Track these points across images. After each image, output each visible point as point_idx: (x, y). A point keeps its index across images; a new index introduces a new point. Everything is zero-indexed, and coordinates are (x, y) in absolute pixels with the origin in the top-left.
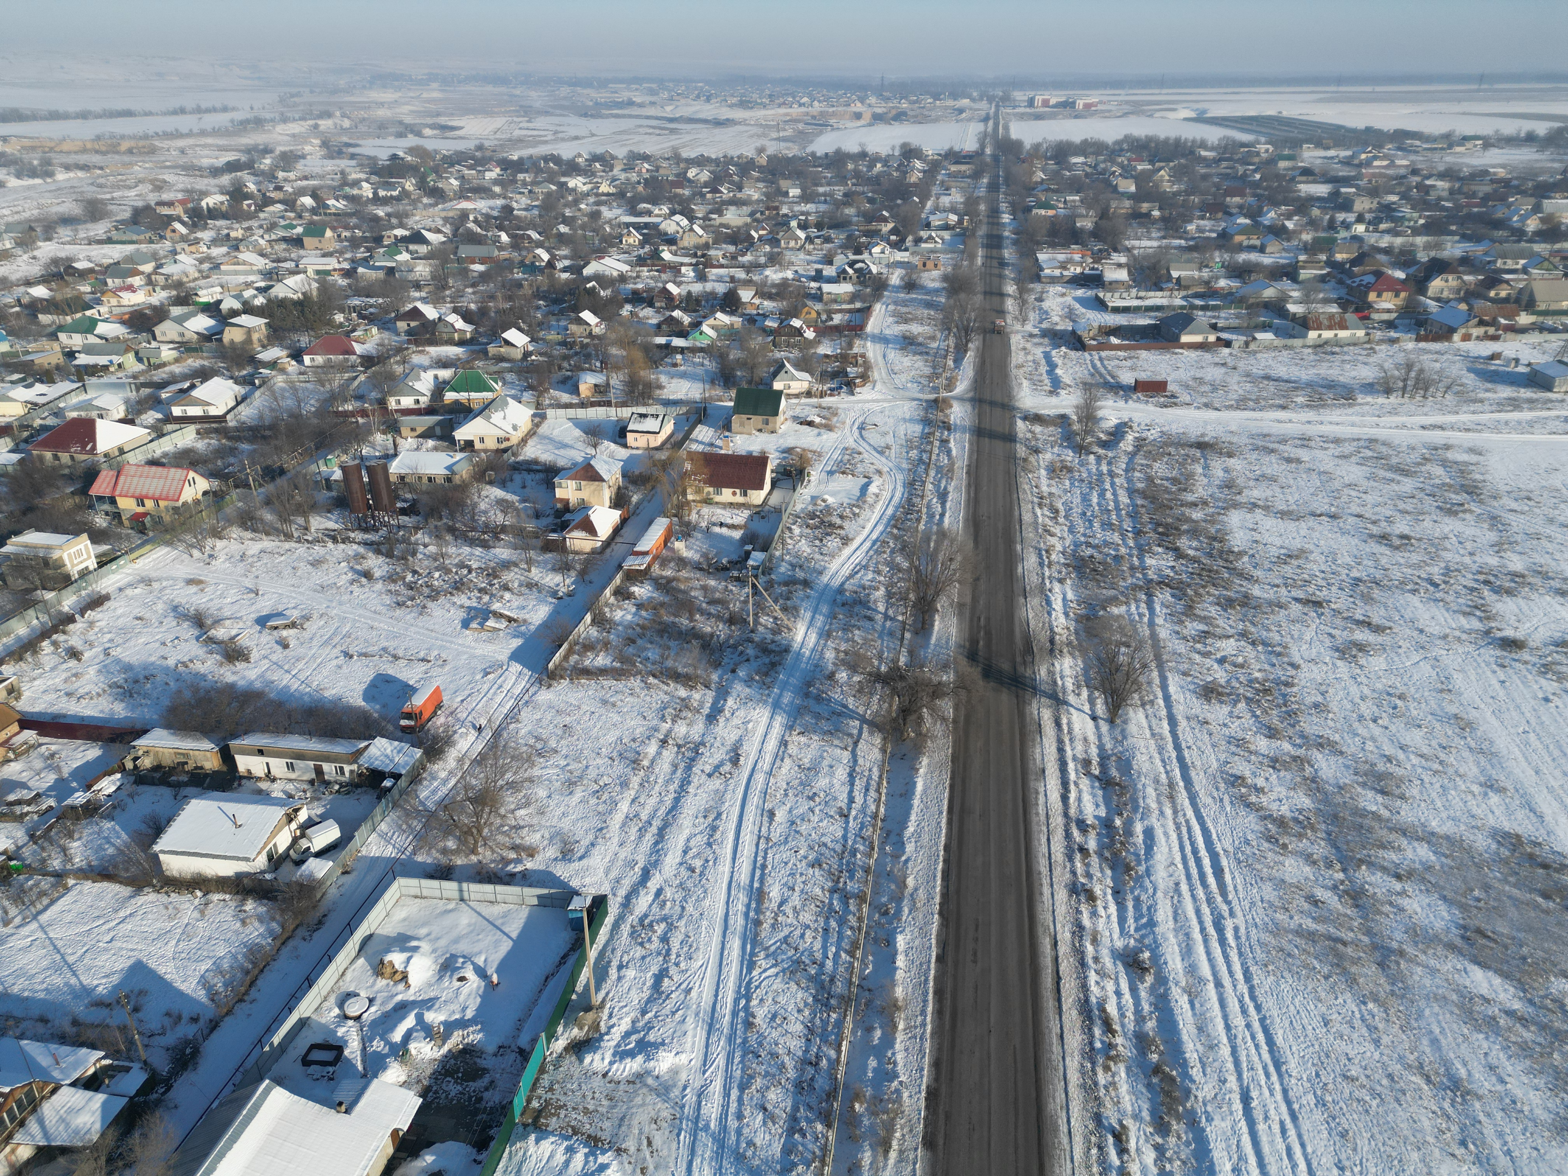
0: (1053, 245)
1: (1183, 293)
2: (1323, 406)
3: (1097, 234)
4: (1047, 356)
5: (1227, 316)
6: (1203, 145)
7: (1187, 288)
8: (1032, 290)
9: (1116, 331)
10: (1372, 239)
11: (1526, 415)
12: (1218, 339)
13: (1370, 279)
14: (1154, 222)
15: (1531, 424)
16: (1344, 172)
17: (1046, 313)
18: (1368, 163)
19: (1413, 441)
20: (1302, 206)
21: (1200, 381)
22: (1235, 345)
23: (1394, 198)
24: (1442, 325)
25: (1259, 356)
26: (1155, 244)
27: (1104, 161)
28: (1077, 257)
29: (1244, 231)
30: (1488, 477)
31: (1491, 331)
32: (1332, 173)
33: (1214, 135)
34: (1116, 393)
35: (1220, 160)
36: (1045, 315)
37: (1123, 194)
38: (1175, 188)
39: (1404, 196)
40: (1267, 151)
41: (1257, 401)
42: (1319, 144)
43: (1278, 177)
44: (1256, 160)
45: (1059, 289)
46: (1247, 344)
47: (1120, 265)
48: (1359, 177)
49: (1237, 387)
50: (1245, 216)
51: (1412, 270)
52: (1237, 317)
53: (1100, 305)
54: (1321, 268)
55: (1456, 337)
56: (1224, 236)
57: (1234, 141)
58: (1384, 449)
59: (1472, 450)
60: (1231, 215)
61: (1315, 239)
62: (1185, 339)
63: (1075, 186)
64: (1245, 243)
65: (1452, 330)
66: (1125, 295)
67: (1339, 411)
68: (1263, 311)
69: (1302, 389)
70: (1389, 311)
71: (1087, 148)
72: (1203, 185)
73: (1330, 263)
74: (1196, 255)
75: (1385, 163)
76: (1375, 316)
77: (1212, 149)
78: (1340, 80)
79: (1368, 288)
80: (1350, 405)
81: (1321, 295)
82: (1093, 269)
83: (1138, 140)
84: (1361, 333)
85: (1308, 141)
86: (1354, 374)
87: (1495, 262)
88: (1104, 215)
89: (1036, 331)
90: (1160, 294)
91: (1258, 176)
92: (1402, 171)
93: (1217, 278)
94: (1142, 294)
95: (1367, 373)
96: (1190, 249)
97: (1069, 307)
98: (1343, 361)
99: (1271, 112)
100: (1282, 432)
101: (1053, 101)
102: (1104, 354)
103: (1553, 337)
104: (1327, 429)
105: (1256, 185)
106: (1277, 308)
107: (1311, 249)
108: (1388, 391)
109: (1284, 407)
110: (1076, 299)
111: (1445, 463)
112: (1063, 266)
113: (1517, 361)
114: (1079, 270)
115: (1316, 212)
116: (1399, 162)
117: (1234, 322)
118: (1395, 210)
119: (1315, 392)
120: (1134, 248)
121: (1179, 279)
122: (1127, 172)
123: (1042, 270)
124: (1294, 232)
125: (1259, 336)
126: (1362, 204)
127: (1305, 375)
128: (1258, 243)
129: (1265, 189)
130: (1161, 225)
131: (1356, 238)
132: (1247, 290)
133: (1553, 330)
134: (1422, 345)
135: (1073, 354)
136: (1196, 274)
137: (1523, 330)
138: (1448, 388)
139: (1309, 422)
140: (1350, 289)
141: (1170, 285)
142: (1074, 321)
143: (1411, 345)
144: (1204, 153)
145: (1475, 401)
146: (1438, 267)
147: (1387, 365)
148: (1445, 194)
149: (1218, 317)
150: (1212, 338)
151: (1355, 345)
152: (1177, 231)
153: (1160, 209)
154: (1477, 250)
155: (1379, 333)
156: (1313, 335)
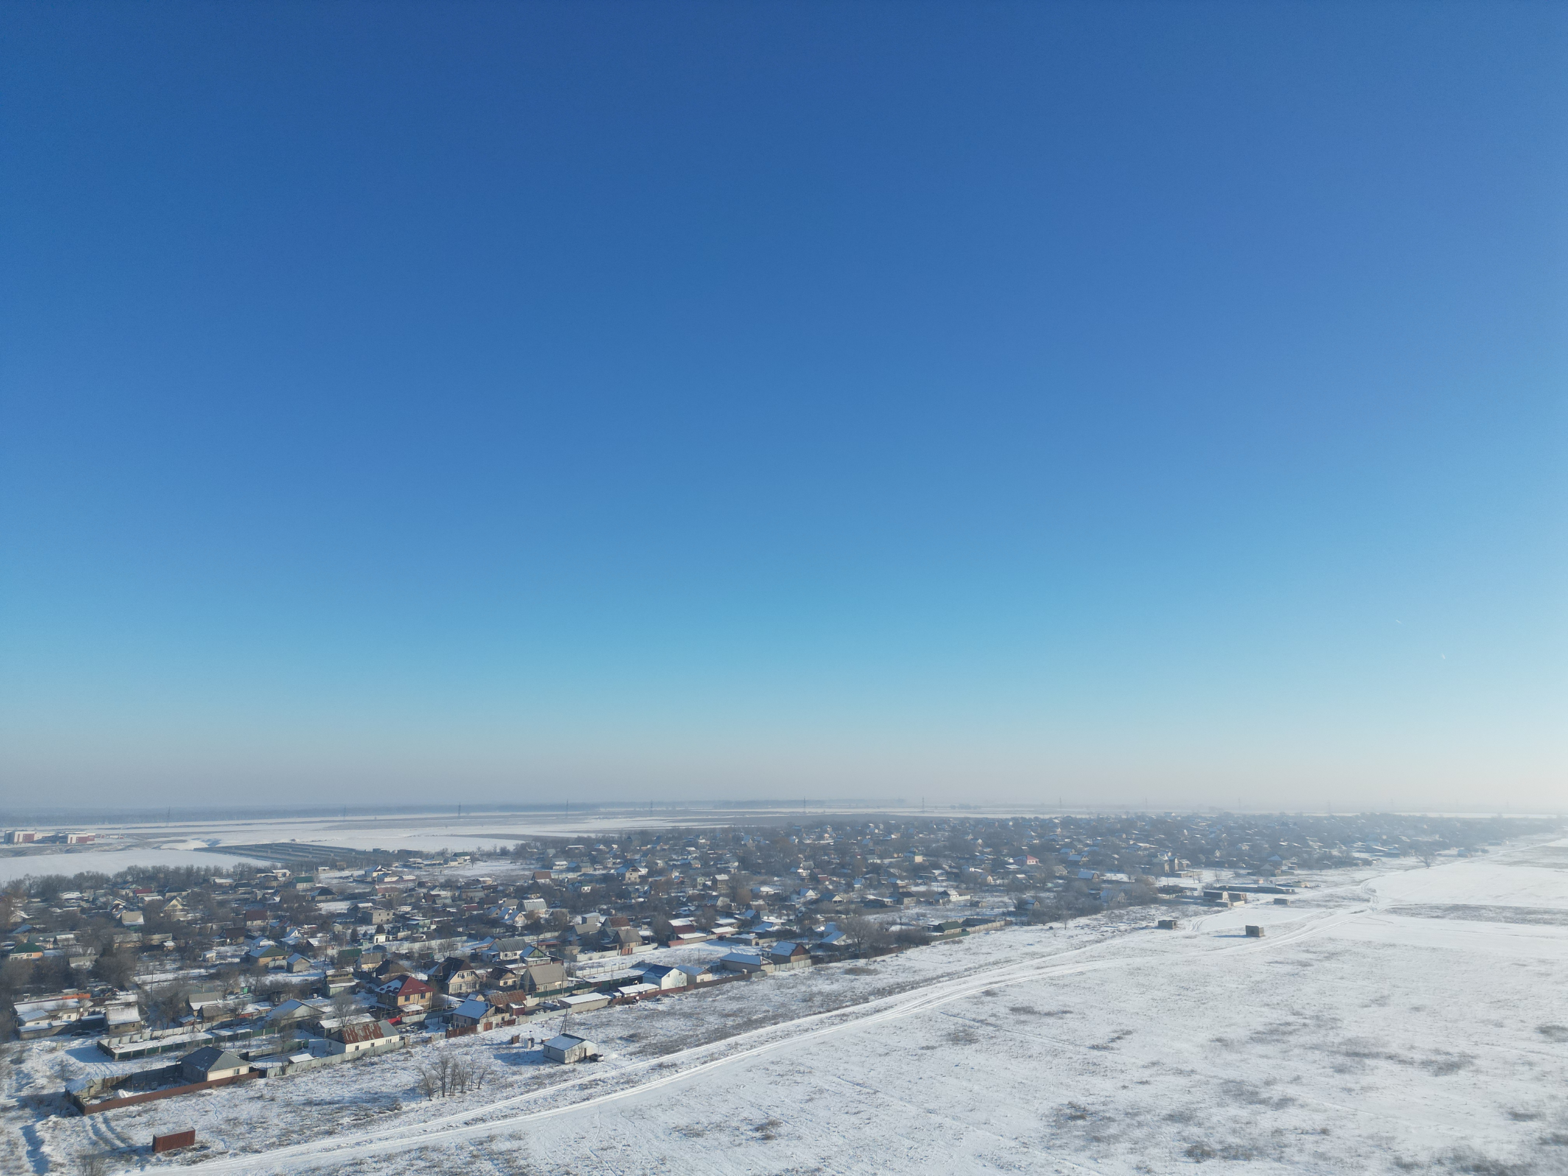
0: (38, 993)
1: (207, 1025)
2: (370, 1123)
3: (97, 973)
4: (29, 1134)
5: (258, 1044)
6: (218, 873)
7: (211, 1019)
8: (7, 1051)
9: (126, 1082)
10: (393, 947)
11: (549, 1090)
12: (252, 1070)
13: (397, 984)
14: (169, 952)
15: (554, 1097)
16: (360, 889)
17: (28, 1076)
18: (380, 880)
19: (459, 1141)
20: (325, 923)
21: (234, 1122)
22: (271, 1073)
23: (407, 909)
24: (466, 1018)
25: (297, 1080)
26: (170, 976)
27: (105, 895)
28: (72, 1002)
29: (269, 952)
30: (531, 1161)
31: (507, 1016)
32: (349, 891)
33: (228, 863)
34: (128, 1161)
35: (237, 886)
36: (26, 1078)
37: (129, 927)
38: (190, 916)
39: (416, 906)
40: (284, 875)
41: (301, 1132)
42: (334, 866)
43: (298, 898)
44: (274, 884)
45: (47, 1043)
46: (283, 1070)
47: (128, 1005)
48: (374, 892)
49: (277, 1120)
50: (269, 938)
51: (432, 971)
52: (270, 1042)
53: (106, 1054)
54: (350, 980)
55: (480, 1028)
56: (248, 959)
57: (250, 868)
58: (435, 1156)
59: (513, 1137)
60: (253, 938)
61: (340, 953)
62: (212, 1076)
63: (69, 923)
64: (271, 965)
65: (475, 1022)
66: (136, 1037)
67: (386, 1125)
68: (297, 1032)
69: (347, 1108)
70: (418, 1013)
71: (79, 882)
72: (221, 912)
73: (358, 974)
74: (218, 983)
75: (395, 879)
76: (406, 1020)
77: (228, 876)
78: (345, 811)
79: (396, 993)
80: (396, 1116)
81: (353, 1007)
82: (94, 1013)
83: (144, 871)
84: (396, 1039)
85: (322, 864)
86: (395, 1081)
87: (499, 955)
88: (106, 951)
89: (13, 1102)
90: (179, 1030)
91: (277, 899)
92: (411, 885)
93: (244, 1004)
94: (158, 1033)
95: (407, 1078)
96: (211, 977)
97: (61, 1064)
98: (383, 1070)
99: (285, 840)
100: (332, 1161)
101: (38, 836)
102: (109, 1114)
103: (555, 1014)
104: (378, 1148)
105: (276, 907)
106: (311, 1026)
107: (337, 963)
108: (429, 1093)
109: (330, 1133)
110: (71, 1052)
111: (492, 1156)
112: (53, 1015)
113: (532, 1040)
114: (74, 1017)
115: (338, 928)
116: (406, 877)
117: (267, 1049)
118: (409, 919)
119: (360, 1108)
120: (145, 983)
121: (201, 1011)
122: (132, 905)
123: (21, 1023)
124: (319, 948)
125: (295, 1059)
126: (381, 916)
127: (346, 1092)
128: (284, 963)
129: (286, 910)
130: (176, 955)
131: (379, 948)
132: (278, 1012)
133: (554, 1008)
134: (452, 1040)
135: (66, 1122)
136: (220, 1002)
137: (531, 1012)
138: (481, 1078)
139: (358, 1144)
140: (379, 995)
141: (191, 1019)
142: (68, 1080)
143: (442, 1043)
144: (218, 881)
145: (506, 1086)
146: (454, 965)
147: (424, 1067)
148: (448, 901)
149: (249, 1046)
150: (244, 1070)
151: (392, 1051)
152: (195, 960)
153: (174, 939)
154: (482, 946)
155: (412, 1036)
156: (350, 1048)
